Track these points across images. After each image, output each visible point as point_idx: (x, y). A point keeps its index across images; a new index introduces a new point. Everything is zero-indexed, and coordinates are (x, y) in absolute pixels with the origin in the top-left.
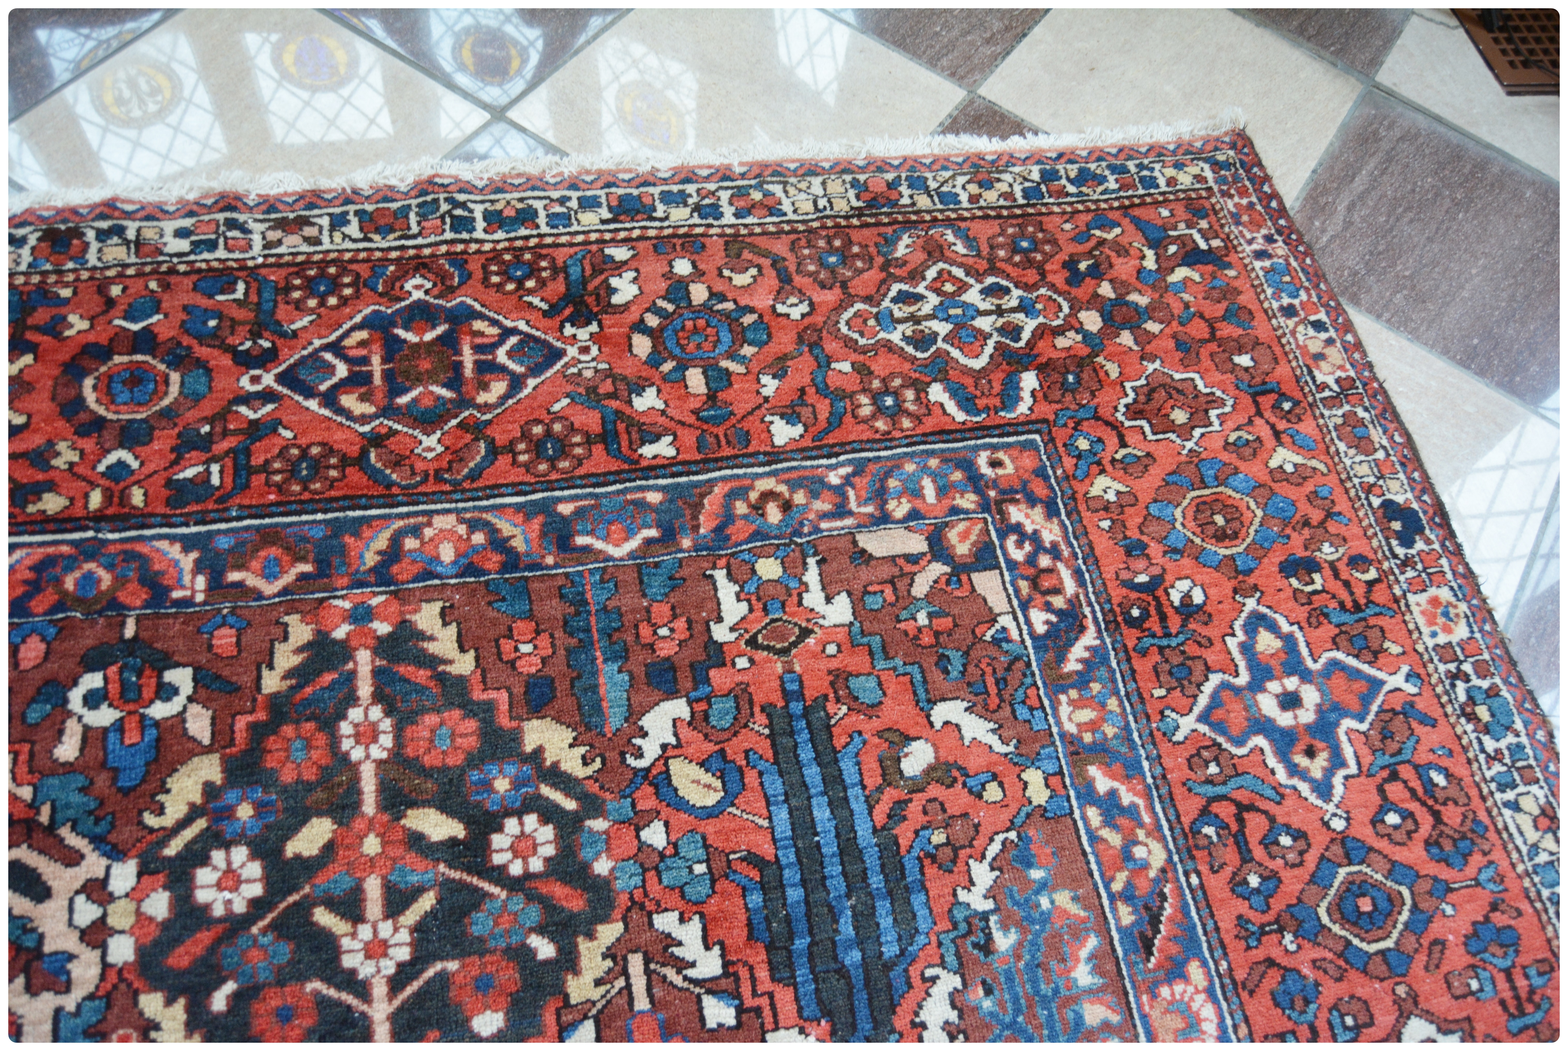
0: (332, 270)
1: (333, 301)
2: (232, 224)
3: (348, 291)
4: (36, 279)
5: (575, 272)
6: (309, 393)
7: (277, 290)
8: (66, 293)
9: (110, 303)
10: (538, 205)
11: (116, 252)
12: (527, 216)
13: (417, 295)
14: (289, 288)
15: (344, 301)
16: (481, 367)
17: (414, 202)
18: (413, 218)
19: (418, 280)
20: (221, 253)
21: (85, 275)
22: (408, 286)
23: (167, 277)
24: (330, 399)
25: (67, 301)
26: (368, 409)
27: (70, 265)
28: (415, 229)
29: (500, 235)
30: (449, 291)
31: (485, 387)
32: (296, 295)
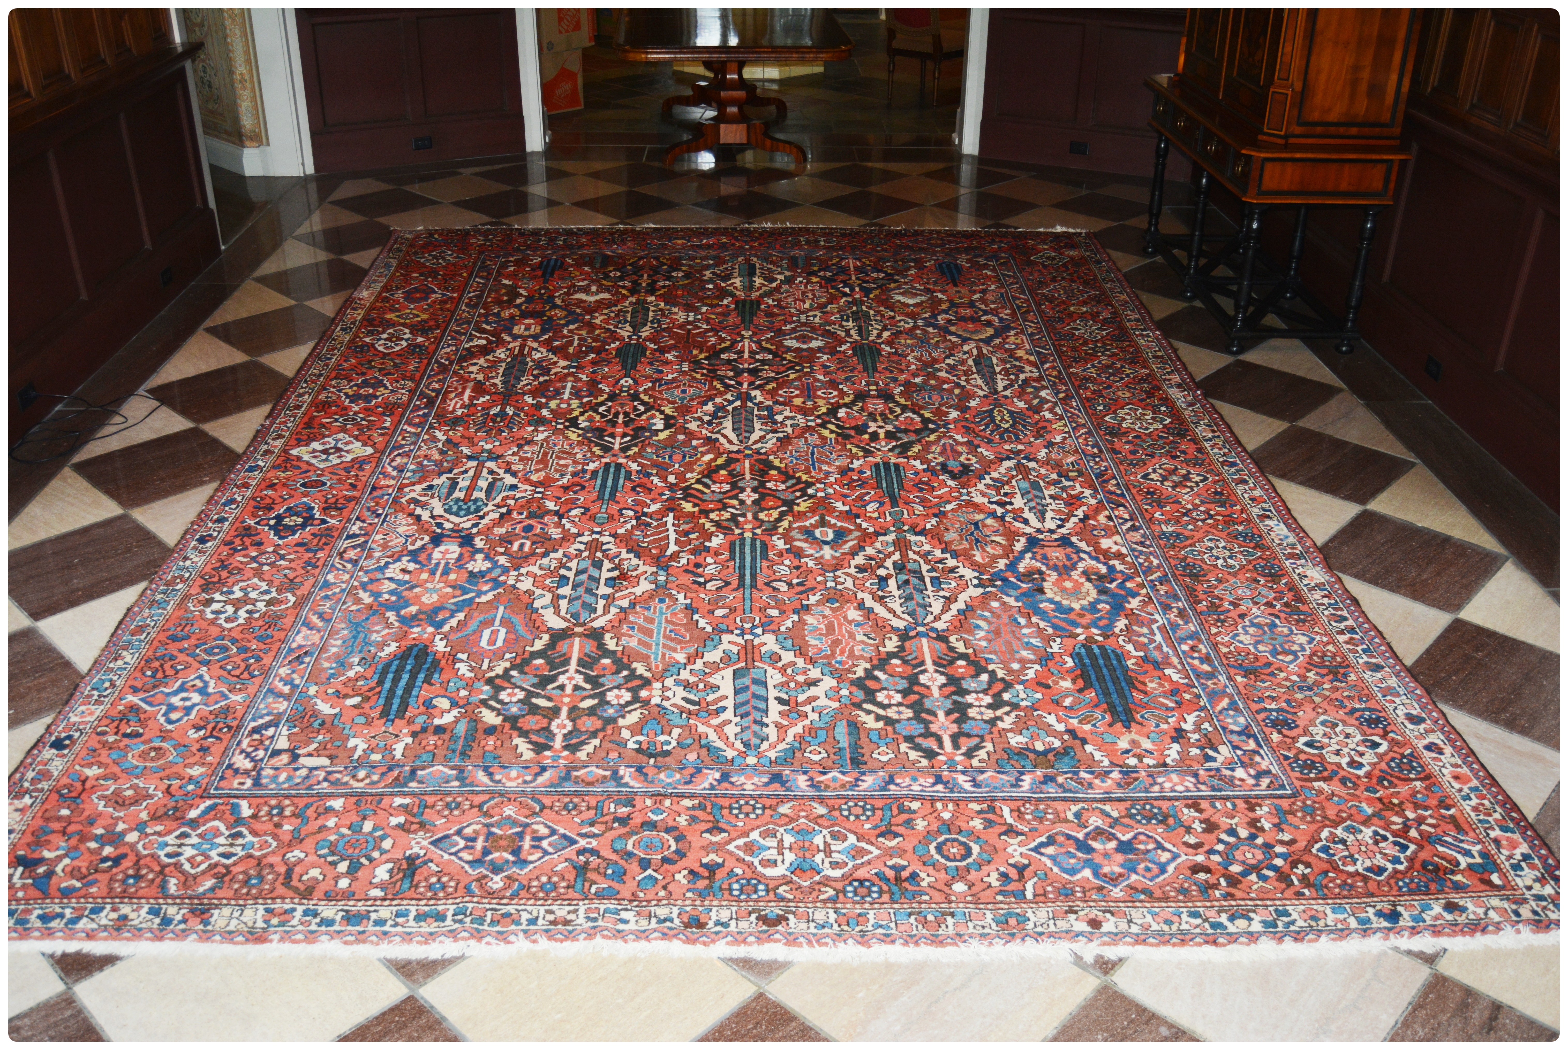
0: (541, 895)
1: (544, 879)
2: (595, 920)
3: (535, 883)
4: (706, 903)
5: (406, 885)
6: (564, 836)
7: (573, 887)
8: (689, 895)
9: (664, 888)
10: (412, 923)
11: (662, 912)
12: (420, 917)
13: (497, 878)
14: (568, 887)
15: (537, 878)
16: (474, 840)
17: (486, 927)
18: (488, 919)
19: (495, 887)
20: (602, 907)
21: (679, 902)
22: (501, 884)
23: (634, 898)
24: (553, 832)
25: (689, 890)
26: (535, 827)
27: (688, 909)
28: (489, 913)
29: (440, 908)
30: (481, 879)
31: (475, 831)
32: (564, 884)
